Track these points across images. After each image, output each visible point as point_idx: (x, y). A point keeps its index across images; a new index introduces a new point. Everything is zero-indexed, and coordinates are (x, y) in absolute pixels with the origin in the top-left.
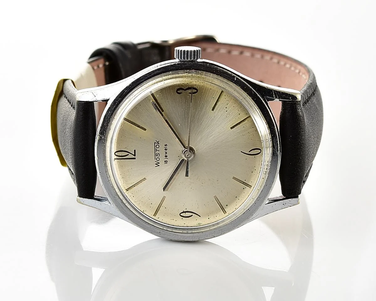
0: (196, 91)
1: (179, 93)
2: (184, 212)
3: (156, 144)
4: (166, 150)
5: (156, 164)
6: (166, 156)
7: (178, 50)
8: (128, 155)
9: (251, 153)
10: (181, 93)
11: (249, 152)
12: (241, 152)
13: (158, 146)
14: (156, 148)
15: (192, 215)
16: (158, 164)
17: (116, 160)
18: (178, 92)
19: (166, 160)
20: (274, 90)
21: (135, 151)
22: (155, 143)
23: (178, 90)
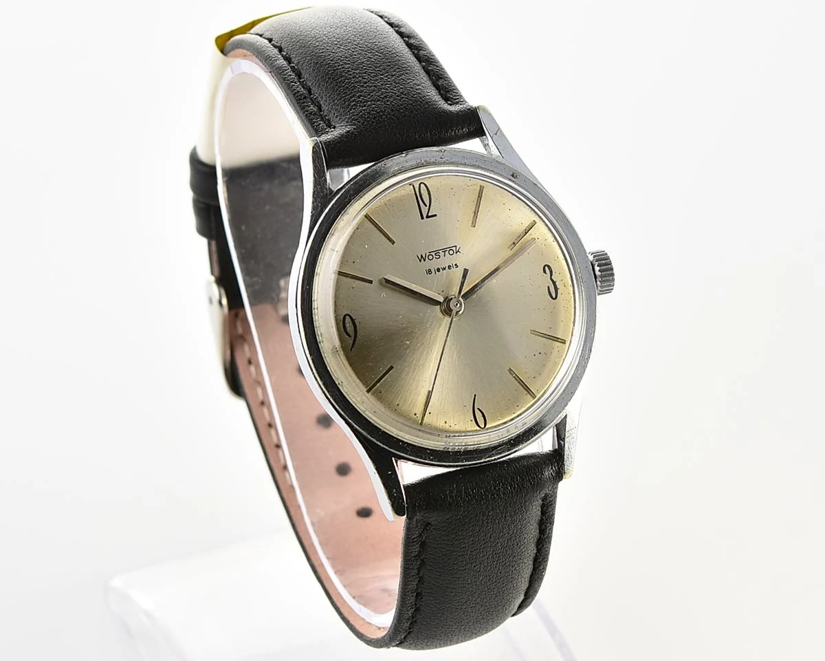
0: (554, 297)
2: (353, 320)
4: (449, 267)
5: (422, 256)
6: (438, 270)
8: (426, 206)
9: (477, 412)
10: (545, 273)
11: (478, 409)
14: (448, 249)
16: (422, 260)
17: (412, 187)
18: (546, 267)
19: (433, 271)
21: (435, 215)
22: (456, 246)
23: (549, 267)
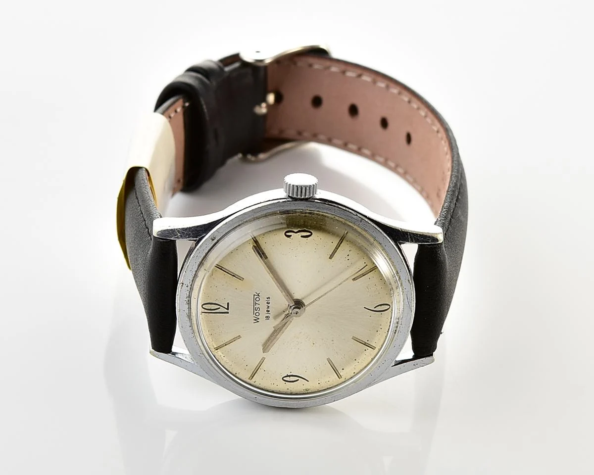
0: (310, 234)
1: (289, 236)
2: (287, 376)
3: (255, 297)
5: (255, 320)
7: (290, 185)
8: (219, 308)
9: (376, 309)
10: (291, 236)
12: (364, 307)
13: (258, 299)
14: (255, 301)
15: (298, 380)
16: (258, 320)
17: (203, 314)
18: (287, 234)
20: (409, 233)
21: (228, 303)
22: (254, 295)
23: (287, 232)
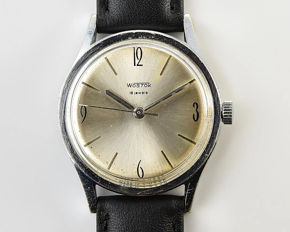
0: (196, 120)
4: (143, 93)
5: (130, 84)
6: (137, 93)
8: (138, 59)
10: (194, 107)
11: (141, 167)
12: (141, 160)
13: (146, 86)
15: (83, 117)
16: (129, 86)
17: (133, 49)
18: (195, 104)
19: (134, 93)
20: (195, 189)
21: (142, 65)
22: (149, 83)
23: (197, 104)
